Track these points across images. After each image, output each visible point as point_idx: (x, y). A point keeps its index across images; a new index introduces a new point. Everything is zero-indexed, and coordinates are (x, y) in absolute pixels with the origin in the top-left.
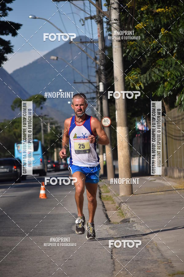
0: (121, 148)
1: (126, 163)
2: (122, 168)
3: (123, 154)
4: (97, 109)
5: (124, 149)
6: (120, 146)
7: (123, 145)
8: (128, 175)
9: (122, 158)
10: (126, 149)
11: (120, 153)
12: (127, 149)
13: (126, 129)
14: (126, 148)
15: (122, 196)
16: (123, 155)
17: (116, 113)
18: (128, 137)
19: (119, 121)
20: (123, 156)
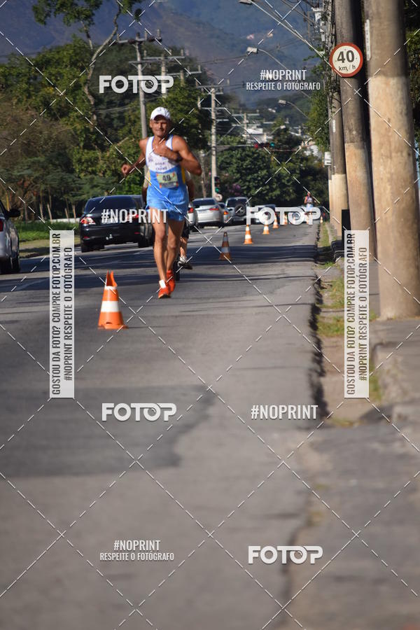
0: (382, 151)
1: (404, 205)
2: (389, 221)
3: (393, 171)
4: (324, 17)
5: (393, 154)
6: (381, 144)
7: (390, 142)
8: (411, 245)
9: (389, 187)
10: (402, 156)
11: (381, 168)
12: (405, 154)
13: (400, 86)
14: (402, 152)
15: (389, 319)
16: (392, 174)
17: (367, 28)
18: (407, 114)
19: (374, 57)
20: (390, 180)
